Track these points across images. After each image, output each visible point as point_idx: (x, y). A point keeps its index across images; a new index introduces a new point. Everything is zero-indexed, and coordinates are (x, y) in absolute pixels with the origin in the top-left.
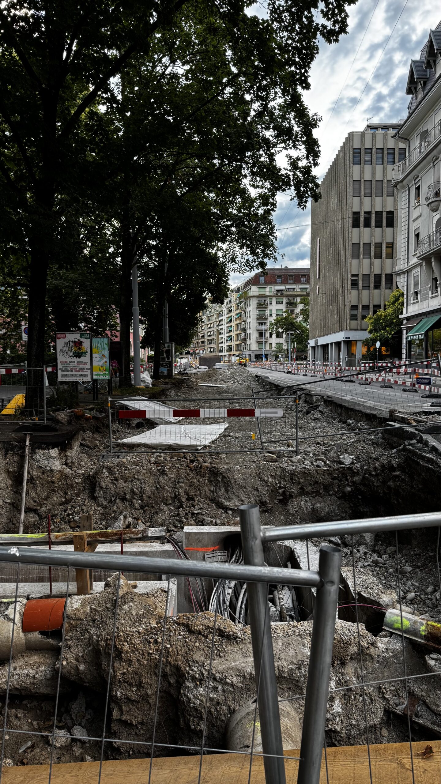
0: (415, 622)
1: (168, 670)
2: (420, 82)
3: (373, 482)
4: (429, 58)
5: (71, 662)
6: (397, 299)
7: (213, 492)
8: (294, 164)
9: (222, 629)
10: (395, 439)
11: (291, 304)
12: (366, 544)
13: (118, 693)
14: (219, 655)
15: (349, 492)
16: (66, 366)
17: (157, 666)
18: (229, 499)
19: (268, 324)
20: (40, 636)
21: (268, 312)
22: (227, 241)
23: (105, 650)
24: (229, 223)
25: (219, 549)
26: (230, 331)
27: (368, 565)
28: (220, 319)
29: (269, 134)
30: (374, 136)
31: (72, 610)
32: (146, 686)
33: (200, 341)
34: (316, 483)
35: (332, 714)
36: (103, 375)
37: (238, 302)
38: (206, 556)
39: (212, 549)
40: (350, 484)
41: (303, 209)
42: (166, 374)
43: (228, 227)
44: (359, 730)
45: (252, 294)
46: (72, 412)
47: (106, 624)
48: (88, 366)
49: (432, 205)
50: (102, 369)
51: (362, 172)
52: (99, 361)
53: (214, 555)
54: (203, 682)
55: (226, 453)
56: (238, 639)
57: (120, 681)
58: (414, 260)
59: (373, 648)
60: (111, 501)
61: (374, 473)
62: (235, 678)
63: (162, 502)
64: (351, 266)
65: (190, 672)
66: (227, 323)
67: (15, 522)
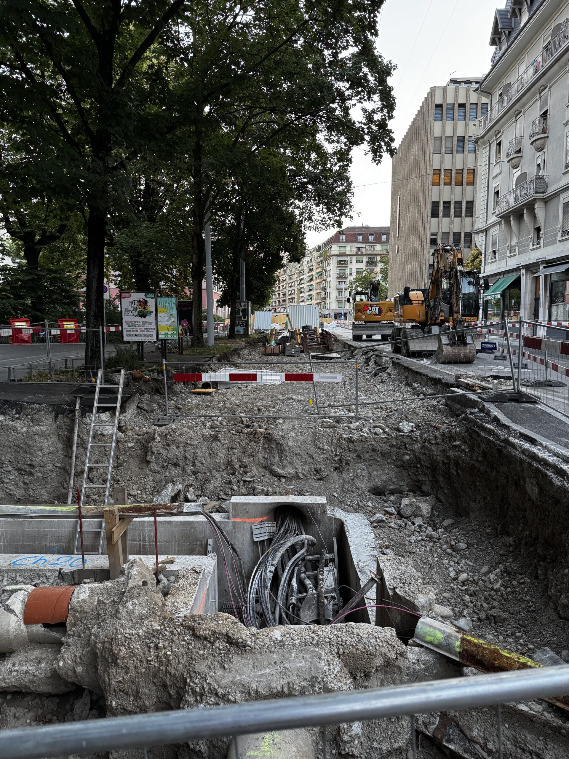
0: (449, 636)
1: (168, 680)
2: (504, 32)
3: (433, 451)
4: (515, 7)
5: (68, 663)
6: (475, 258)
7: (266, 459)
8: (369, 118)
9: (230, 635)
10: (458, 406)
11: (371, 262)
12: (422, 516)
13: (114, 703)
14: (224, 666)
15: (408, 460)
16: (131, 325)
17: (155, 675)
18: (283, 467)
19: (348, 283)
20: (43, 629)
21: (348, 271)
22: (304, 198)
23: (102, 653)
24: (305, 180)
25: (268, 520)
26: (311, 290)
27: (422, 540)
28: (301, 278)
29: (343, 86)
30: (456, 91)
31: (78, 602)
32: (143, 697)
33: (281, 300)
34: (374, 450)
35: (351, 736)
36: (172, 334)
37: (318, 261)
38: (253, 528)
39: (260, 519)
40: (409, 452)
41: (377, 164)
42: (242, 333)
43: (304, 184)
44: (381, 754)
45: (333, 253)
46: (131, 374)
47: (106, 623)
48: (154, 326)
49: (513, 161)
50: (170, 328)
51: (443, 128)
52: (168, 321)
53: (262, 526)
54: (204, 697)
55: (284, 418)
56: (247, 648)
57: (115, 690)
58: (493, 219)
59: (402, 659)
60: (163, 467)
61: (433, 442)
62: (239, 695)
63: (214, 468)
64: (430, 224)
65: (191, 684)
66: (308, 282)
67: (66, 486)
